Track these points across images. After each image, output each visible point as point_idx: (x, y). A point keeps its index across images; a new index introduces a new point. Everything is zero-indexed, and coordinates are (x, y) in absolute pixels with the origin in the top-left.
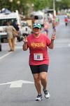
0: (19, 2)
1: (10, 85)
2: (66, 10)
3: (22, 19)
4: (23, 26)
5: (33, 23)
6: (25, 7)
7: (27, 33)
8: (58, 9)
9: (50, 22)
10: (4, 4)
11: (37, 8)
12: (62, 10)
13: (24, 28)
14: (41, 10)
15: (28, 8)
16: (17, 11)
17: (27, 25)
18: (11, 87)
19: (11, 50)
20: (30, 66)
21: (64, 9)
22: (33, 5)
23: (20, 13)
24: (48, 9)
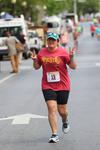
0: (24, 4)
1: (12, 120)
2: (92, 15)
3: (30, 28)
4: (31, 37)
5: (45, 32)
6: (34, 10)
7: (36, 46)
8: (81, 13)
9: (70, 31)
10: (4, 6)
11: (51, 11)
12: (87, 15)
13: (33, 40)
14: (57, 14)
15: (37, 11)
16: (22, 16)
17: (36, 35)
18: (14, 123)
19: (14, 72)
20: (43, 91)
21: (90, 13)
22: (45, 7)
23: (26, 19)
24: (66, 13)
